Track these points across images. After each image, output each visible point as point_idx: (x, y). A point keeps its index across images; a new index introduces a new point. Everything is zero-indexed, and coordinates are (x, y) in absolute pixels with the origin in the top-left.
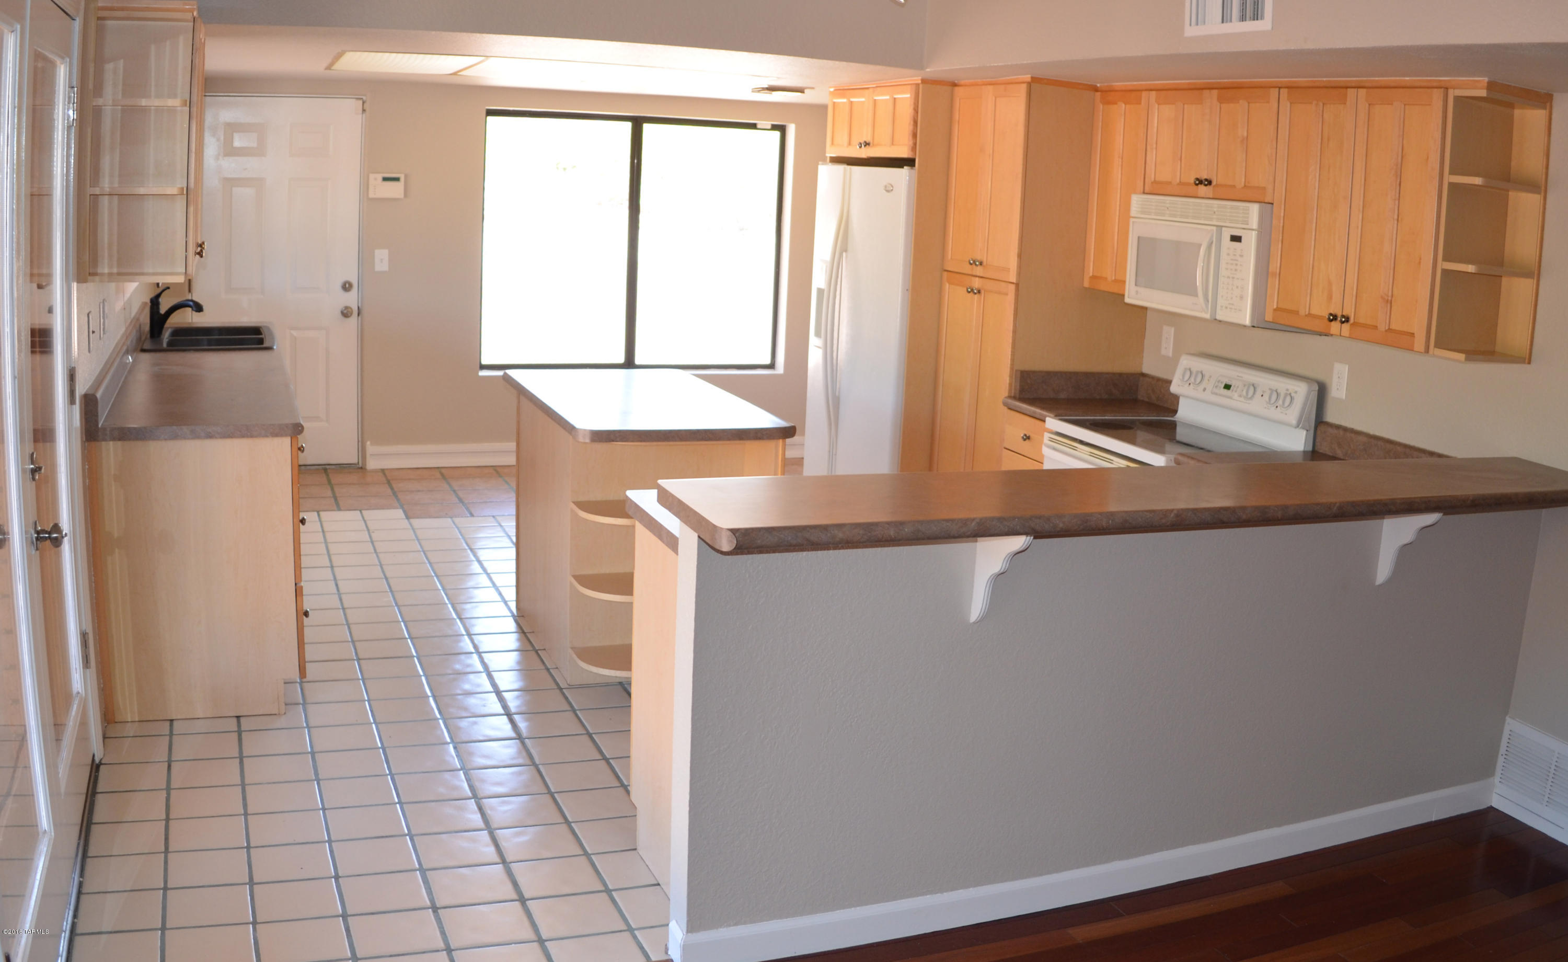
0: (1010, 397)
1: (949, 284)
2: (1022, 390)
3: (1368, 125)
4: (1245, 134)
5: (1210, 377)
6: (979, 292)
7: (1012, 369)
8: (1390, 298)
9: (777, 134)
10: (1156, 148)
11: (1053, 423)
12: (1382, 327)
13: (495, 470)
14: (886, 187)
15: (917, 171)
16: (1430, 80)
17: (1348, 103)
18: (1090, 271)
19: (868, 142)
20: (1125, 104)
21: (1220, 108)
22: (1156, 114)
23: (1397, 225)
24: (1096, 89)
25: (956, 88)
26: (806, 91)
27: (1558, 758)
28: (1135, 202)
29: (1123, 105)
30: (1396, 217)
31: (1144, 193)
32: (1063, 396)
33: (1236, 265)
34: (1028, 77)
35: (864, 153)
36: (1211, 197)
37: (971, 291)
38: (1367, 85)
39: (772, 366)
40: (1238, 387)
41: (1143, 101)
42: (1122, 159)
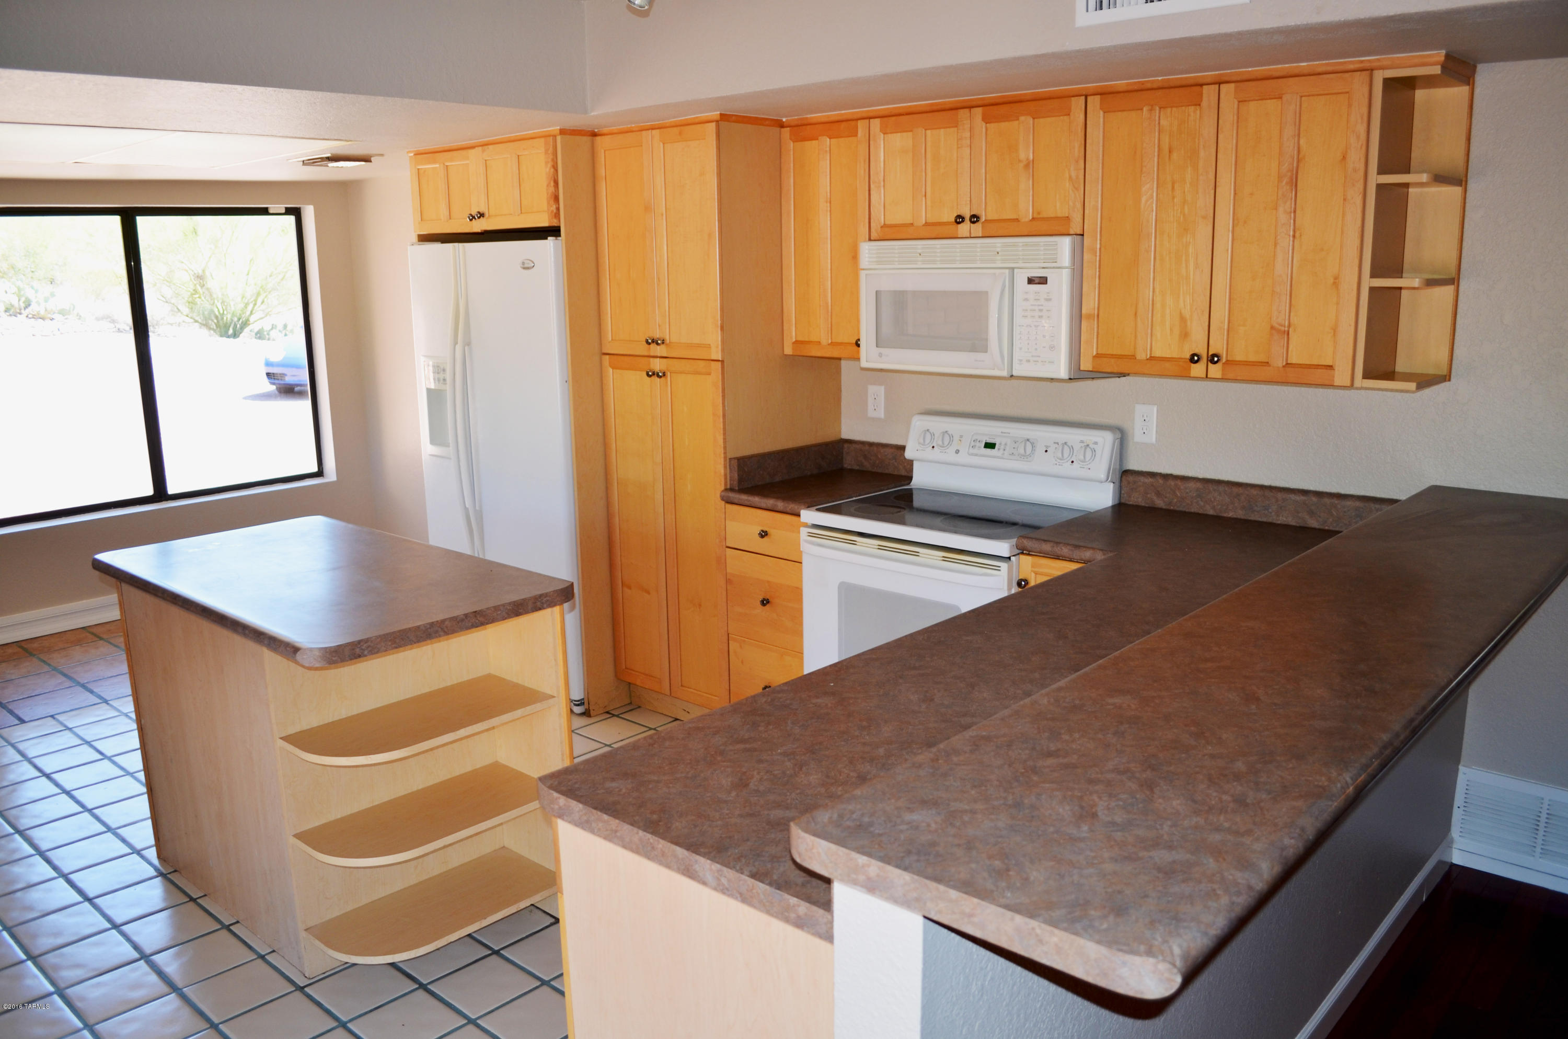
0: (726, 490)
1: (613, 368)
2: (740, 480)
3: (1238, 127)
4: (1031, 157)
5: (961, 436)
6: (664, 374)
7: (725, 458)
8: (1286, 329)
9: (292, 219)
10: (884, 186)
11: (809, 516)
12: (1280, 363)
13: (21, 647)
14: (523, 263)
15: (564, 242)
16: (1345, 63)
17: (1205, 103)
18: (792, 334)
19: (481, 212)
20: (830, 138)
21: (986, 129)
22: (882, 146)
23: (1293, 241)
24: (782, 125)
25: (598, 138)
26: (372, 159)
27: (1549, 805)
28: (867, 251)
29: (828, 139)
30: (1291, 233)
31: (870, 240)
32: (778, 479)
33: (1041, 310)
34: (715, 114)
35: (478, 226)
36: (980, 236)
37: (651, 374)
38: (1234, 78)
39: (320, 474)
40: (1006, 444)
41: (860, 132)
42: (830, 203)
